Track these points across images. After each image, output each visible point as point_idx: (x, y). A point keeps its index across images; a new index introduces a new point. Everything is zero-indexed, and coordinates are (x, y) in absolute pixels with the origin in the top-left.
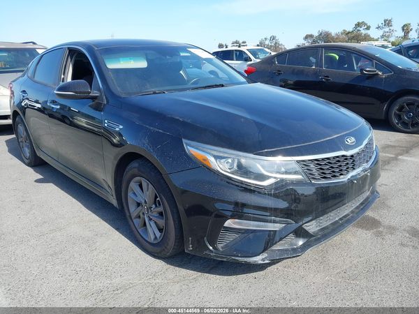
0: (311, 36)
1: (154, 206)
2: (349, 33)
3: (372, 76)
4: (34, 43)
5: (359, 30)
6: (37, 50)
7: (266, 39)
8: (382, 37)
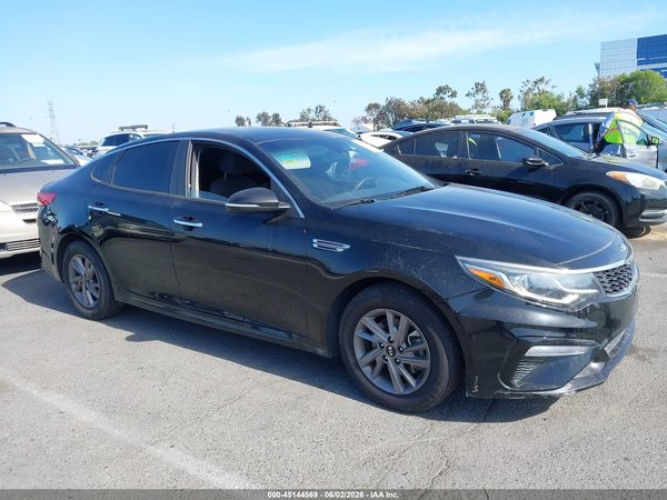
0: (376, 106)
1: (404, 346)
2: (428, 101)
3: (537, 168)
4: (9, 125)
5: (442, 98)
6: (23, 136)
7: (309, 110)
8: (476, 106)
